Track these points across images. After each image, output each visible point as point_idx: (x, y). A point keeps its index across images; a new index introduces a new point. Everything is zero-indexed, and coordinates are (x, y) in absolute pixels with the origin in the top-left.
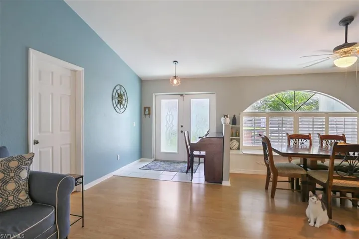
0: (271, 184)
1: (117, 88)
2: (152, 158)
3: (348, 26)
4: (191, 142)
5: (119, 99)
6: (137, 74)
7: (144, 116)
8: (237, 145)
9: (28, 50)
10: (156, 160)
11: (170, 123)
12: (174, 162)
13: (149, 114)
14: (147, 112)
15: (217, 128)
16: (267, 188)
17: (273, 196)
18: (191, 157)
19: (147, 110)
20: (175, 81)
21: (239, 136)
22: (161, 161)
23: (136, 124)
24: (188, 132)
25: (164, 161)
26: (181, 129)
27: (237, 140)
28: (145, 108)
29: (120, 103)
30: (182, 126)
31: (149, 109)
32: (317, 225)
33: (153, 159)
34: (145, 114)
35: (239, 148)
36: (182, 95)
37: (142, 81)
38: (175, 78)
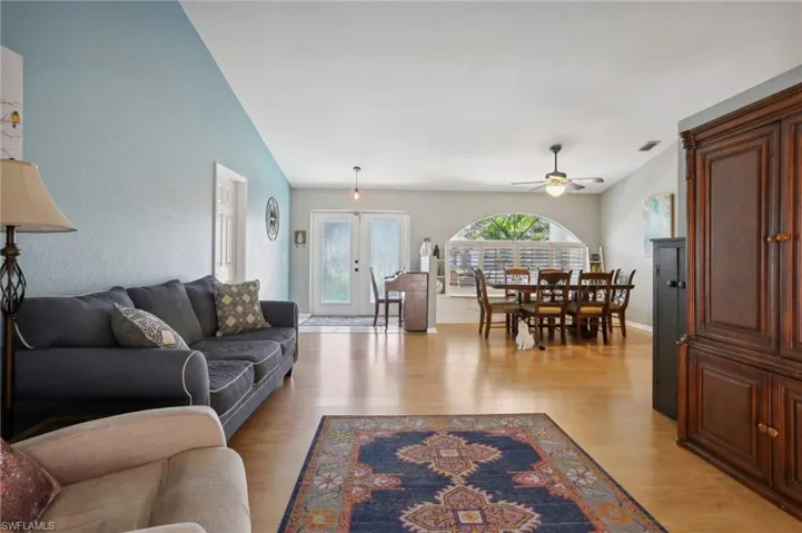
0: (485, 326)
1: (271, 202)
2: (308, 313)
3: (558, 154)
5: (273, 219)
7: (294, 245)
8: (441, 288)
9: (215, 164)
10: (312, 316)
12: (345, 317)
13: (304, 242)
14: (300, 239)
15: (411, 264)
16: (480, 332)
17: (487, 336)
19: (300, 236)
20: (356, 196)
21: (443, 275)
22: (324, 316)
23: (285, 258)
26: (356, 266)
27: (440, 279)
28: (297, 233)
29: (272, 224)
30: (357, 262)
31: (304, 233)
33: (309, 315)
34: (296, 242)
35: (443, 292)
36: (356, 214)
37: (292, 190)
38: (356, 190)
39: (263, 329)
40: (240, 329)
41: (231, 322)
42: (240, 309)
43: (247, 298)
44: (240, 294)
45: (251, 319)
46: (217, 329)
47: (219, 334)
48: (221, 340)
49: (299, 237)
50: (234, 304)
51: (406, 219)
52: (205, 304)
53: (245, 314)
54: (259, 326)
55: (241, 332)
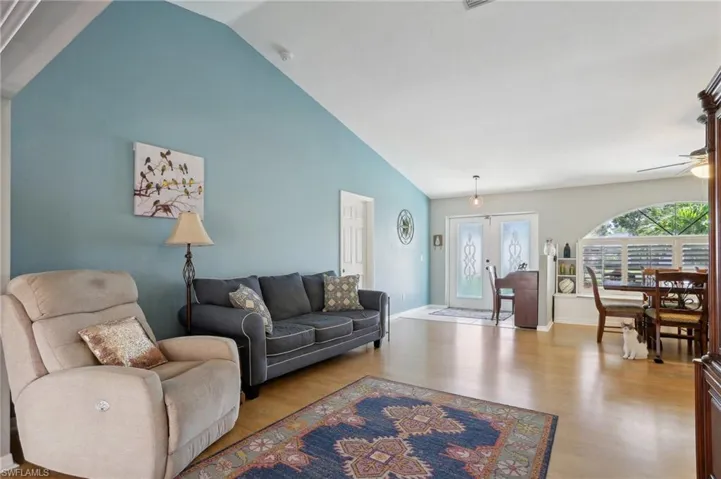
1: (403, 213)
2: (444, 304)
4: (498, 277)
5: (405, 227)
6: (425, 192)
7: (433, 246)
8: (572, 287)
9: (339, 192)
10: (450, 307)
11: (470, 257)
12: (477, 310)
13: (441, 244)
14: (438, 243)
18: (498, 300)
19: (438, 239)
20: (476, 202)
21: (574, 274)
22: (458, 309)
23: (423, 258)
24: (495, 268)
25: (462, 309)
26: (487, 265)
27: (571, 279)
28: (435, 238)
29: (405, 231)
30: (488, 261)
31: (441, 237)
32: (632, 357)
33: (446, 307)
35: (574, 292)
36: (487, 217)
37: (429, 201)
38: (476, 197)
39: (356, 310)
40: (339, 308)
41: (332, 303)
42: (339, 295)
43: (345, 287)
44: (341, 284)
45: (347, 302)
46: (324, 307)
47: (324, 310)
48: (324, 314)
49: (436, 240)
50: (335, 291)
51: (535, 219)
52: (315, 289)
53: (342, 298)
54: (354, 308)
55: (341, 311)
